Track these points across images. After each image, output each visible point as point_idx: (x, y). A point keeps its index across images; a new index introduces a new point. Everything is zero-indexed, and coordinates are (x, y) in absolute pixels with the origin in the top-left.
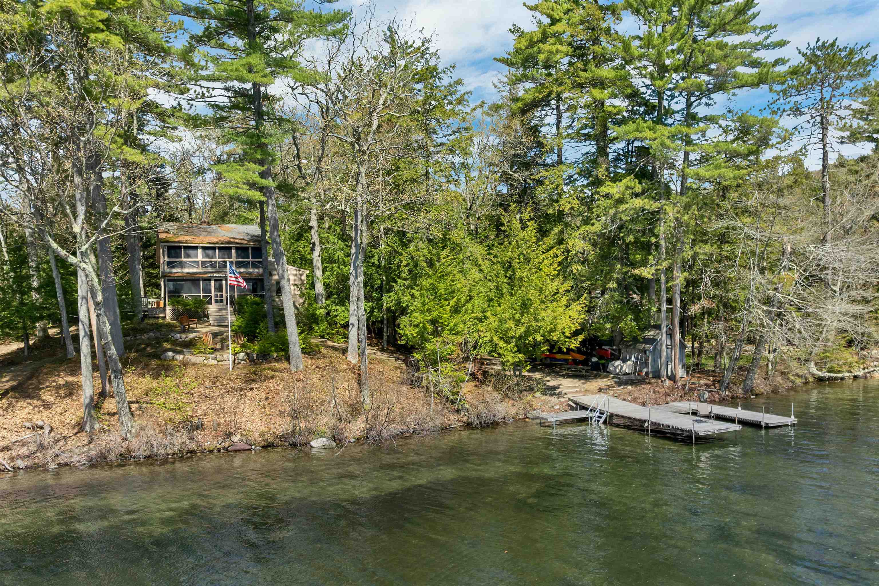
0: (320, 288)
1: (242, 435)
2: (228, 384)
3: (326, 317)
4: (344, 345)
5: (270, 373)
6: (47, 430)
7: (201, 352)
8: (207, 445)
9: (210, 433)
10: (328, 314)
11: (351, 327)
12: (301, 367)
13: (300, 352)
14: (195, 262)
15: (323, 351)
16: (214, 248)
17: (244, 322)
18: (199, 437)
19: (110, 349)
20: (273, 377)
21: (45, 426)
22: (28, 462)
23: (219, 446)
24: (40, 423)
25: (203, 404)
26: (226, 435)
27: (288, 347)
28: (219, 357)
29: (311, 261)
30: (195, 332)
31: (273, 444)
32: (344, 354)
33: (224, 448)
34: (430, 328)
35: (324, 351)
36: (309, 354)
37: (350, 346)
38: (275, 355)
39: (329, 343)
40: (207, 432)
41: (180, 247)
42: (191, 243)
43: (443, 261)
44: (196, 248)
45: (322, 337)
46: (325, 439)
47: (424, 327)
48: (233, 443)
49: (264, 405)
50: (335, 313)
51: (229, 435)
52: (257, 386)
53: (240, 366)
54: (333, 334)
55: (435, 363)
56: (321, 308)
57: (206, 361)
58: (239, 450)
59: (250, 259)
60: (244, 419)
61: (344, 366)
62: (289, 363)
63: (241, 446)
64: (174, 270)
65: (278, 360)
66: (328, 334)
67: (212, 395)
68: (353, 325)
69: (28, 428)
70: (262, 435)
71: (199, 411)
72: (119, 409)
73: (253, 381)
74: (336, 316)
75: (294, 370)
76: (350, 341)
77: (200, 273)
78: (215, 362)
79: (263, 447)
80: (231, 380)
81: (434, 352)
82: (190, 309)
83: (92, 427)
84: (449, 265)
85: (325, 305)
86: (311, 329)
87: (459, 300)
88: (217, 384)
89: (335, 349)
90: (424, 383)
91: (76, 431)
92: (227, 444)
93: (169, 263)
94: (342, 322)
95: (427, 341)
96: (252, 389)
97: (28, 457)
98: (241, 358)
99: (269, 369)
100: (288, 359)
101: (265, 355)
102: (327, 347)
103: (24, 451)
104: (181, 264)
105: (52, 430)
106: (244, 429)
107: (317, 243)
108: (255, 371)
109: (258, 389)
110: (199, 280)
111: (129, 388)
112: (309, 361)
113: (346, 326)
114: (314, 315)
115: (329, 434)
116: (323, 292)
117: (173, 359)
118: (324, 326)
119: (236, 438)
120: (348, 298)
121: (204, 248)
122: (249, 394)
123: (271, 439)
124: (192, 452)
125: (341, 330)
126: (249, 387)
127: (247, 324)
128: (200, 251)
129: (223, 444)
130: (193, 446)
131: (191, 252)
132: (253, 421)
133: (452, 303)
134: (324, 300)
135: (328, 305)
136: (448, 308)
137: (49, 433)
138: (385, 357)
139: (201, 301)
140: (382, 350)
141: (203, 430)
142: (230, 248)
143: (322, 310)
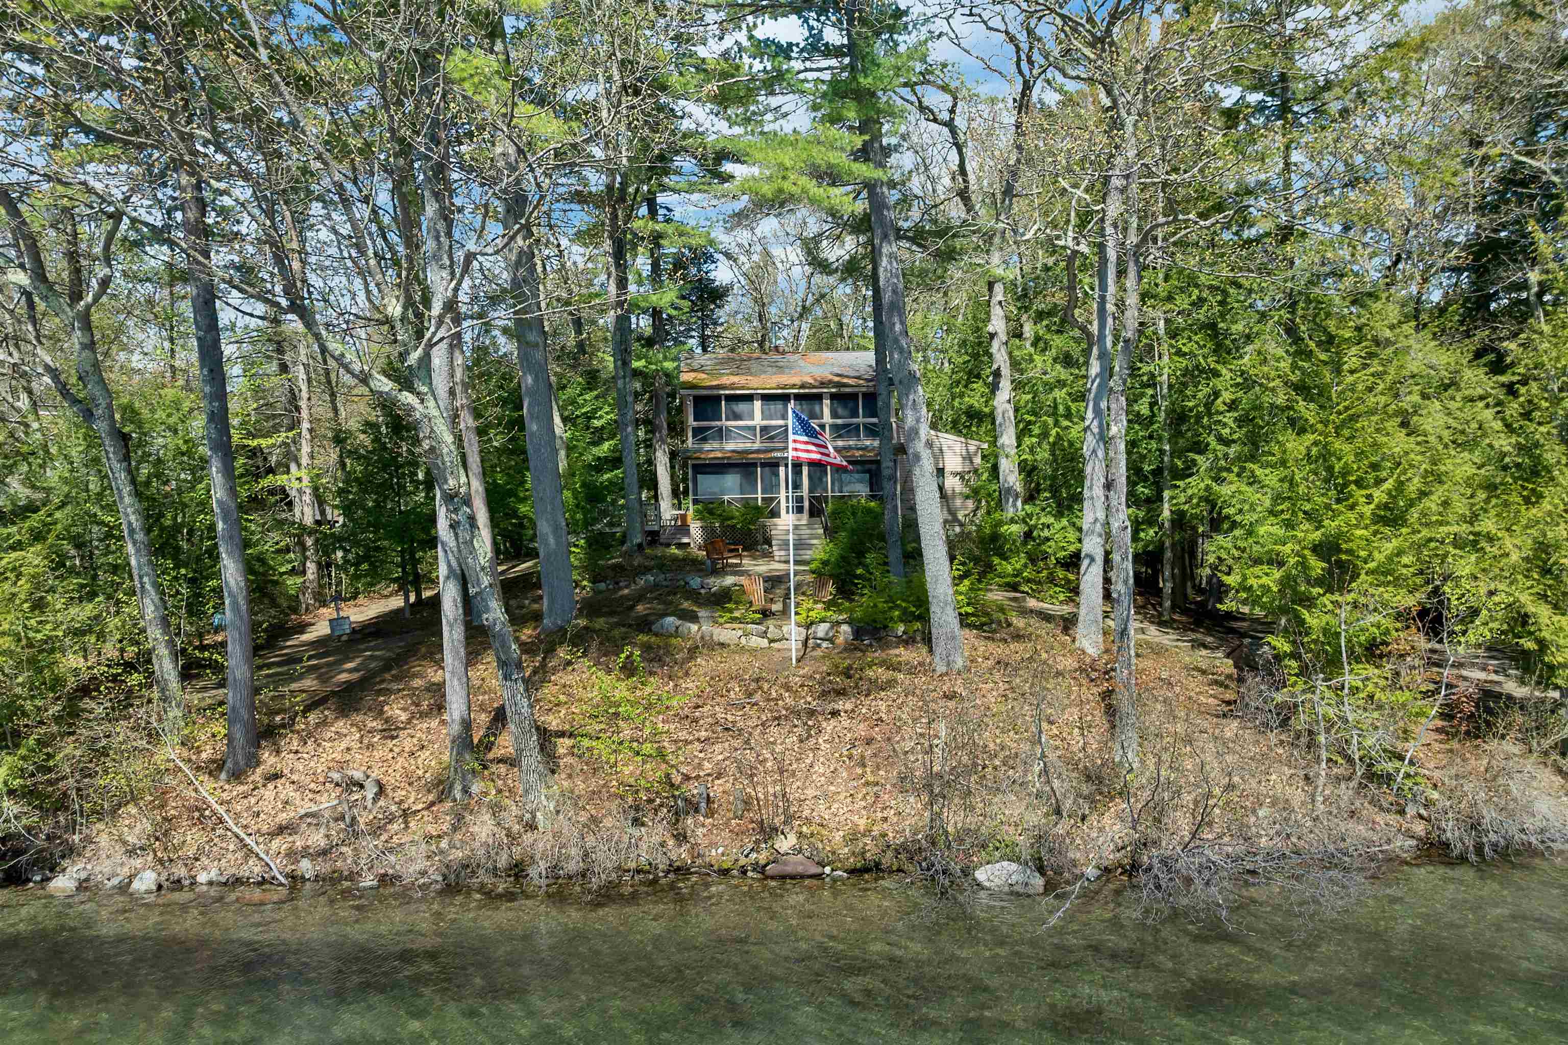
0: (1011, 476)
1: (800, 835)
2: (781, 697)
3: (1025, 543)
4: (1066, 609)
5: (881, 673)
6: (370, 791)
7: (734, 620)
8: (714, 854)
9: (727, 824)
10: (1028, 535)
11: (1085, 563)
12: (959, 663)
13: (955, 623)
14: (749, 428)
15: (1015, 621)
16: (785, 398)
17: (837, 552)
18: (700, 831)
19: (487, 610)
20: (891, 684)
21: (368, 784)
22: (324, 867)
23: (743, 861)
24: (358, 775)
25: (718, 747)
26: (762, 829)
27: (928, 610)
28: (773, 632)
29: (992, 416)
30: (735, 573)
31: (877, 865)
32: (1066, 630)
33: (756, 867)
34: (1317, 566)
35: (1019, 622)
36: (980, 627)
37: (1083, 612)
38: (901, 628)
39: (1032, 603)
40: (719, 820)
41: (718, 398)
42: (743, 388)
43: (1350, 379)
44: (749, 398)
45: (1014, 587)
46: (1014, 866)
47: (1304, 565)
48: (777, 857)
49: (863, 757)
50: (1046, 533)
51: (768, 832)
52: (849, 706)
53: (818, 653)
54: (1039, 583)
55: (1332, 664)
56: (1012, 521)
57: (743, 640)
58: (793, 877)
59: (860, 420)
60: (810, 792)
61: (1069, 663)
62: (931, 650)
63: (798, 864)
64: (707, 447)
65: (908, 641)
66: (1029, 581)
67: (740, 724)
68: (1092, 560)
69: (337, 785)
70: (853, 837)
71: (707, 765)
72: (520, 751)
73: (841, 693)
74: (1048, 539)
75: (941, 668)
76: (1082, 599)
77: (758, 451)
78: (764, 643)
79: (852, 872)
80: (787, 688)
81: (1331, 634)
82: (733, 527)
83: (466, 791)
84: (1370, 389)
85: (1021, 514)
86: (989, 567)
87: (1400, 486)
88: (757, 697)
89: (1046, 617)
90: (1301, 721)
91: (431, 797)
92: (763, 857)
93: (697, 431)
94: (1061, 554)
95: (1309, 602)
96: (835, 714)
97: (324, 853)
98: (821, 634)
99: (882, 663)
100: (928, 640)
101: (877, 630)
102: (1025, 612)
103: (317, 839)
104: (721, 434)
105: (381, 790)
106: (808, 821)
107: (1006, 371)
108: (850, 668)
109: (851, 714)
110: (754, 465)
111: (562, 698)
112: (982, 646)
113: (1073, 562)
114: (995, 537)
115: (1026, 855)
116: (1019, 487)
117: (677, 633)
118: (1018, 562)
119: (786, 843)
120: (1078, 499)
121: (766, 398)
122: (829, 726)
123: (872, 850)
124: (681, 871)
125: (1060, 573)
126: (830, 707)
127: (843, 557)
128: (758, 404)
129: (754, 856)
130: (682, 854)
131: (741, 407)
132: (829, 798)
133: (1380, 495)
134: (1019, 503)
135: (1030, 516)
136: (1368, 510)
137: (375, 800)
138: (1167, 639)
139: (757, 508)
140: (1161, 624)
141: (711, 813)
142: (818, 397)
143: (1014, 528)
